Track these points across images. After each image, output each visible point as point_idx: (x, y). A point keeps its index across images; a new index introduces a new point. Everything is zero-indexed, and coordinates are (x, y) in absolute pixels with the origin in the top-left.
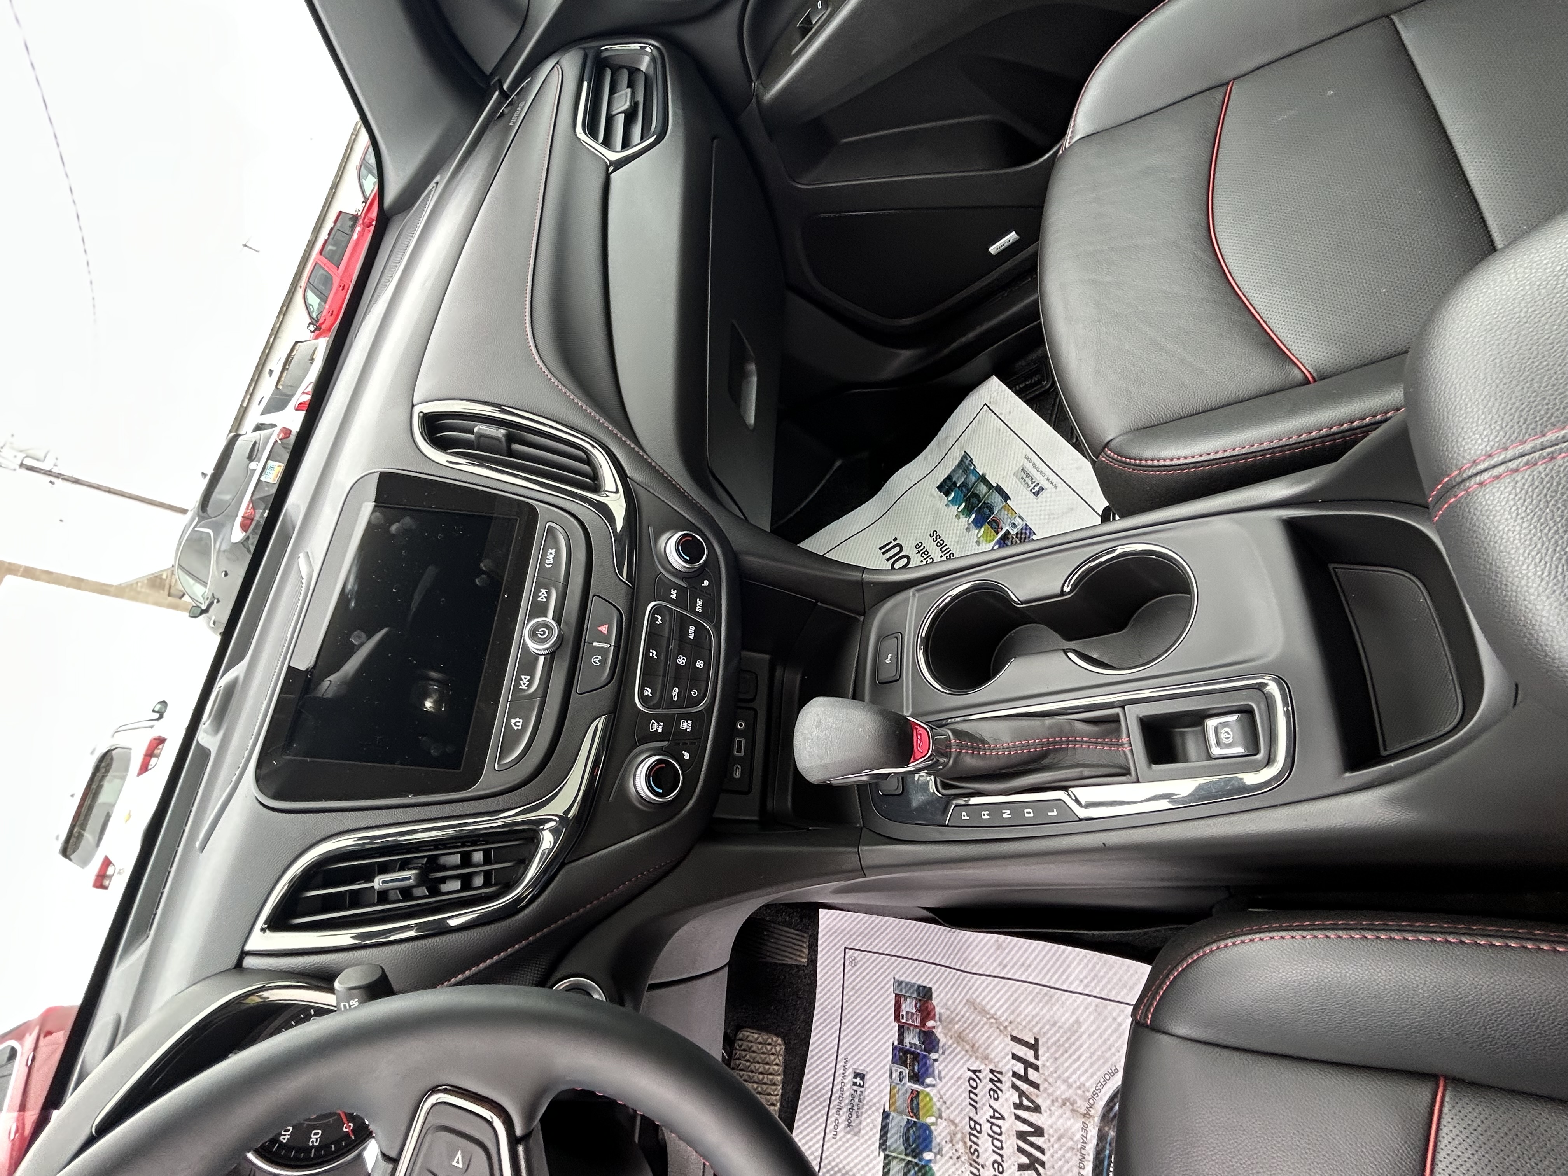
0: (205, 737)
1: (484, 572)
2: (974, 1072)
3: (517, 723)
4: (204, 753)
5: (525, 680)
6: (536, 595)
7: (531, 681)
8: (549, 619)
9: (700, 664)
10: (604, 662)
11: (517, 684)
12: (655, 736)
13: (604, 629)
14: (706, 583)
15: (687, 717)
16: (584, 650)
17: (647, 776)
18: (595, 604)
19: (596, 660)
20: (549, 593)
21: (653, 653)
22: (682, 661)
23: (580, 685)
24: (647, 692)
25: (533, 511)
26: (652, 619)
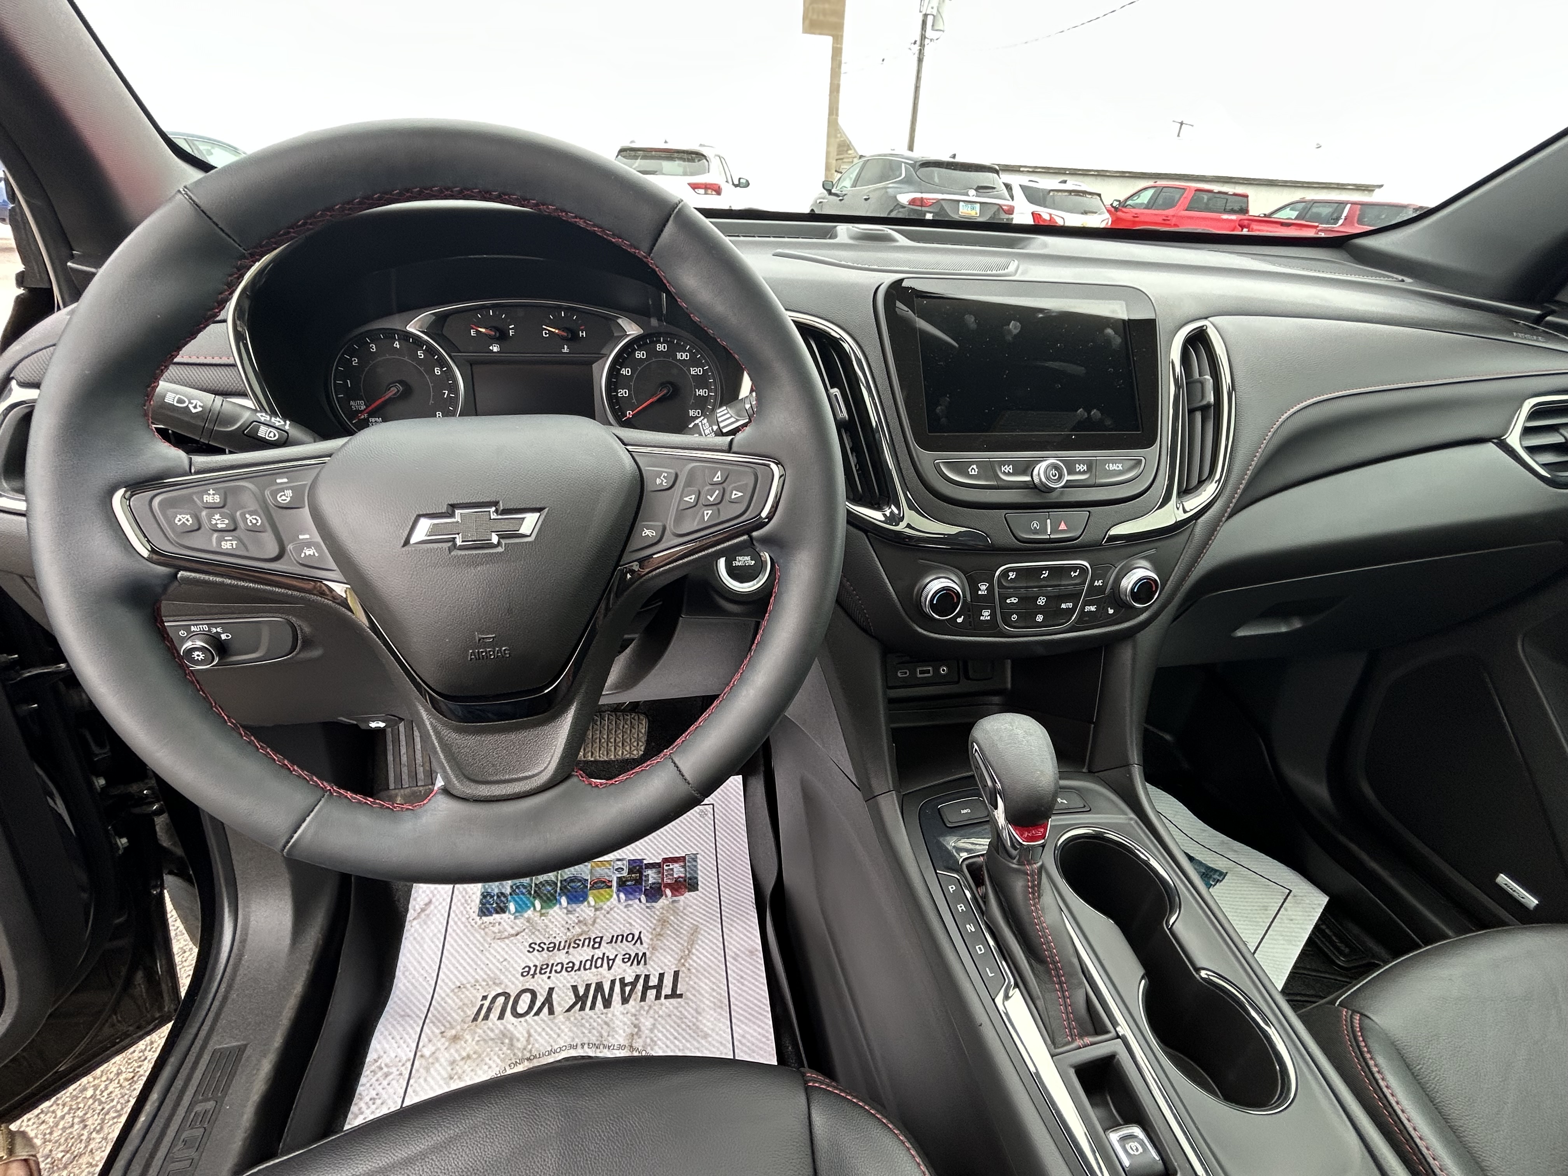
0: (843, 230)
1: (1089, 413)
2: (639, 938)
3: (974, 470)
4: (830, 234)
5: (1008, 469)
6: (1080, 462)
7: (1009, 474)
8: (1067, 477)
9: (1040, 618)
10: (1036, 532)
11: (1004, 463)
12: (975, 589)
13: (1063, 526)
14: (1111, 611)
15: (993, 615)
16: (1042, 513)
17: (943, 589)
18: (1082, 514)
19: (1035, 525)
20: (1084, 472)
21: (1046, 574)
22: (1041, 601)
23: (1012, 514)
24: (1012, 575)
25: (1150, 443)
26: (1074, 568)
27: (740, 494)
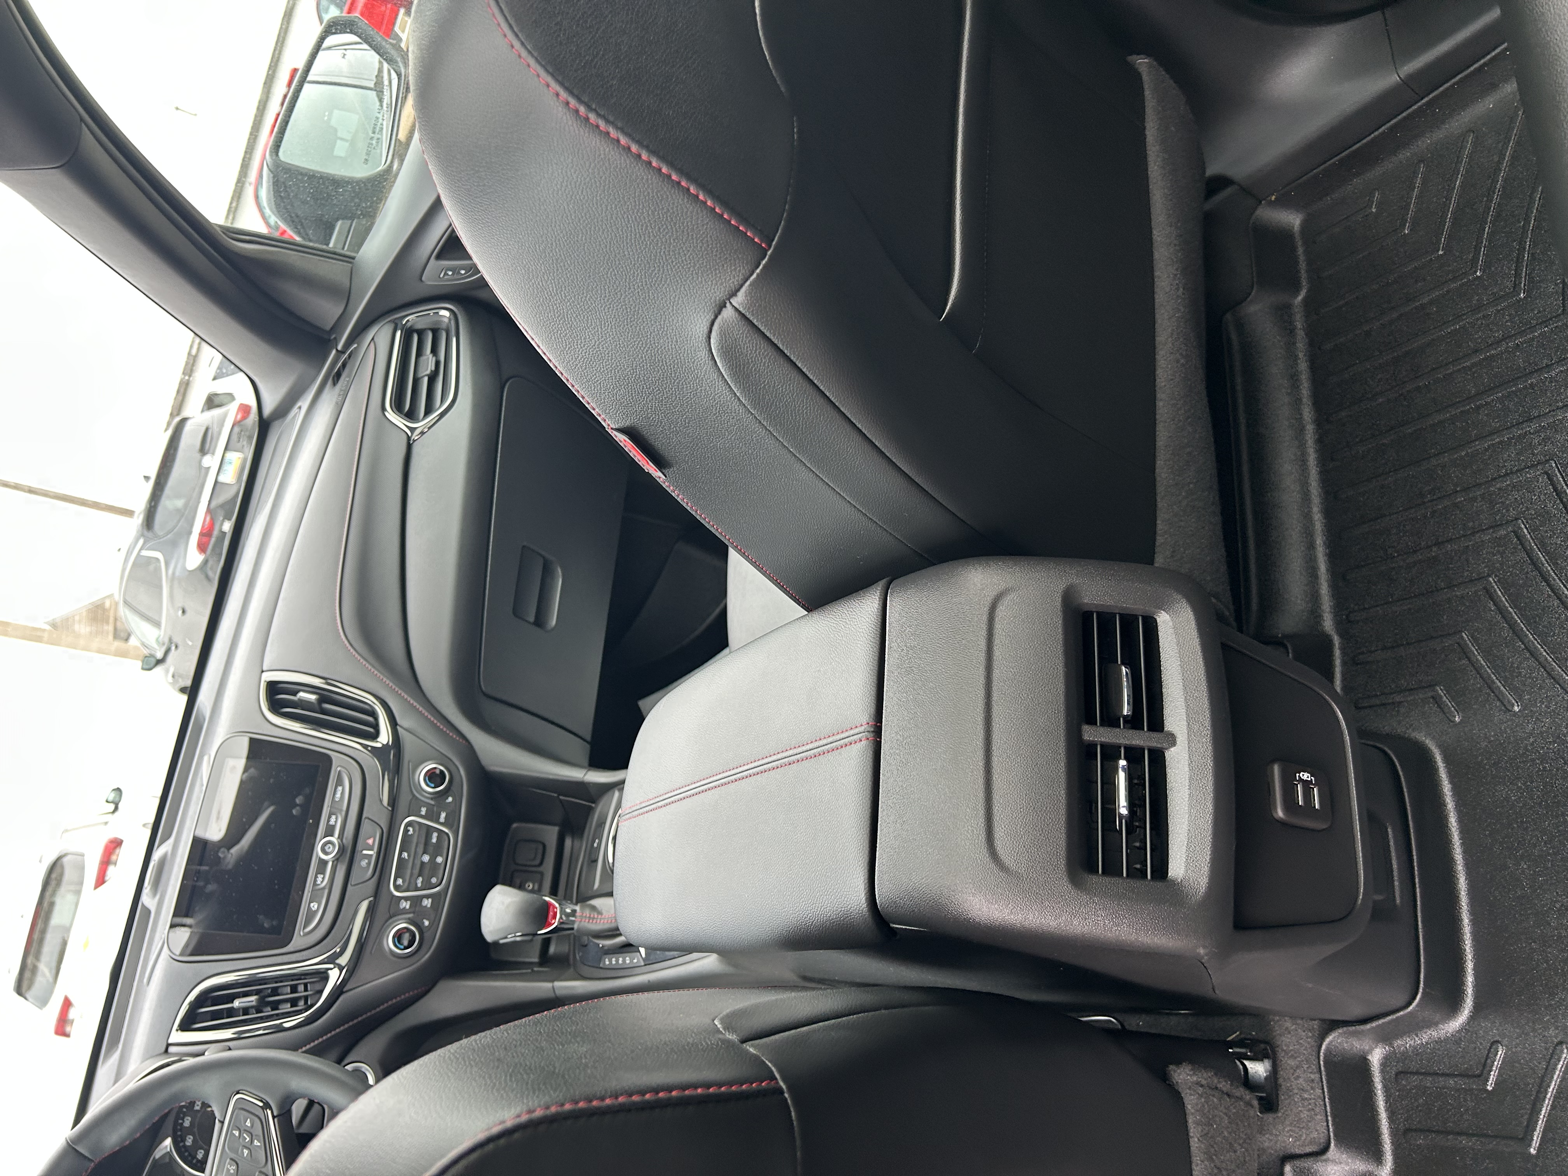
0: (146, 899)
1: (298, 805)
3: (314, 906)
4: (147, 912)
5: (320, 877)
6: (329, 821)
7: (323, 878)
8: (334, 839)
9: (439, 860)
10: (369, 864)
11: (315, 881)
12: (404, 911)
13: (370, 841)
14: (450, 799)
15: (427, 897)
16: (357, 857)
17: (394, 938)
18: (366, 826)
19: (364, 863)
20: (337, 818)
21: (405, 855)
22: (426, 858)
23: (353, 880)
24: (400, 881)
25: (328, 760)
26: (406, 831)
27: (249, 1120)
